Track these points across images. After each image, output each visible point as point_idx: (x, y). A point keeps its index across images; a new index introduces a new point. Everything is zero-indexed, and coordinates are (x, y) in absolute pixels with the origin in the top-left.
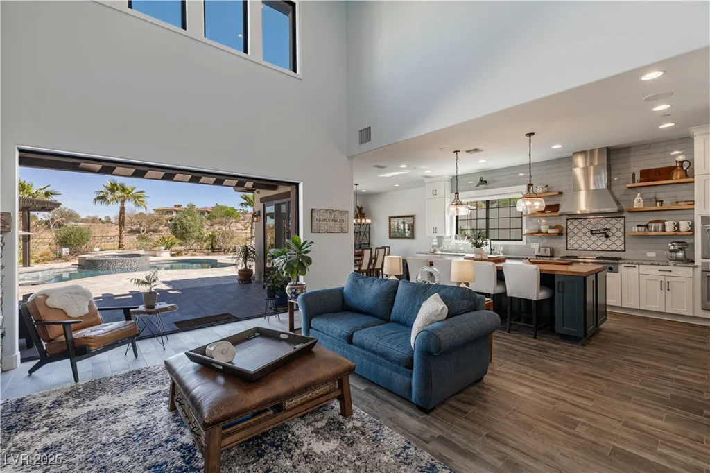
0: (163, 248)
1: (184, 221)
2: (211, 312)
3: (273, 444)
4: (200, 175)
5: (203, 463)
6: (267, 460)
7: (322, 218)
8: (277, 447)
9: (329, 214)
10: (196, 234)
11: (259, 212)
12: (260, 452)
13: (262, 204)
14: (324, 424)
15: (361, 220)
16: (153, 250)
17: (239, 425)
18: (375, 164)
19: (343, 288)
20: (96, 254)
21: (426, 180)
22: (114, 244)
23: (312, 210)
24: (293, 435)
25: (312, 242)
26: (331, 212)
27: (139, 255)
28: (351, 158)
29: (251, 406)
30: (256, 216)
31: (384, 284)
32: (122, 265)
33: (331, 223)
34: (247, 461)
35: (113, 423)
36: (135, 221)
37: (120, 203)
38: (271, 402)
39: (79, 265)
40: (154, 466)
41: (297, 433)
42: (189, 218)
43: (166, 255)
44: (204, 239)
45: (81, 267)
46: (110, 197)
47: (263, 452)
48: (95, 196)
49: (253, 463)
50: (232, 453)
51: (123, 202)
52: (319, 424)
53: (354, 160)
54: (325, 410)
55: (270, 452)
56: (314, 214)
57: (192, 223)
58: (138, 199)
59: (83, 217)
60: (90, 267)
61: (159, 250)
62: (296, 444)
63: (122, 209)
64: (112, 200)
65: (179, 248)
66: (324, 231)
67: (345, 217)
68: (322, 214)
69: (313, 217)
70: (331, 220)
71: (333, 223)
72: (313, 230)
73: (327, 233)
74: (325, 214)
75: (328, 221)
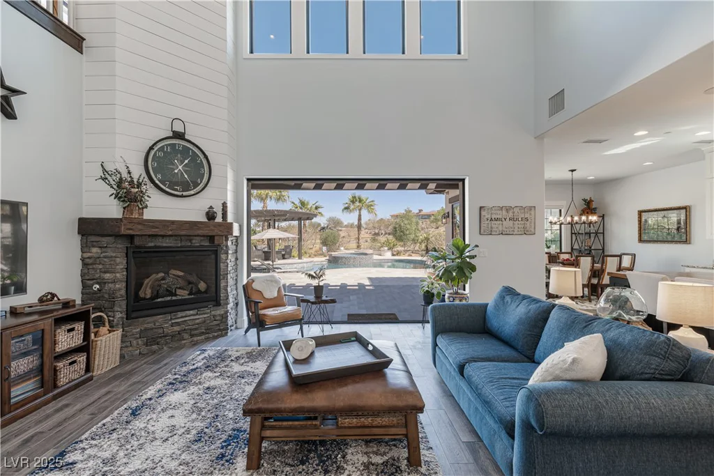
0: (386, 248)
1: (402, 224)
2: (383, 310)
3: (320, 456)
4: (364, 182)
5: (247, 449)
6: (303, 470)
7: (493, 217)
8: (321, 461)
9: (504, 212)
10: (412, 236)
11: (448, 213)
12: (305, 458)
13: (451, 205)
14: (381, 461)
15: (587, 218)
16: (379, 250)
17: (285, 423)
18: (585, 140)
19: (487, 305)
20: (342, 252)
21: (705, 148)
22: (354, 245)
23: (481, 208)
24: (344, 457)
25: (477, 246)
26: (508, 209)
27: (366, 254)
28: (540, 137)
29: (285, 409)
30: (445, 218)
31: (533, 307)
32: (354, 262)
33: (508, 223)
34: (290, 461)
35: (248, 384)
36: (376, 225)
37: (358, 211)
38: (308, 411)
39: (329, 260)
40: (238, 430)
41: (349, 457)
42: (406, 222)
43: (388, 255)
44: (420, 241)
45: (329, 261)
46: (352, 207)
47: (307, 460)
48: (343, 207)
49: (292, 466)
50: (286, 448)
51: (360, 210)
52: (378, 460)
53: (545, 140)
54: (395, 445)
55: (312, 464)
56: (483, 213)
57: (408, 226)
58: (370, 207)
59: (345, 223)
60: (335, 262)
61: (384, 250)
62: (338, 467)
63: (360, 216)
64: (353, 209)
65: (400, 249)
66: (497, 233)
67: (530, 214)
68: (495, 212)
69: (482, 217)
70: (508, 219)
71: (511, 222)
72: (482, 231)
73: (501, 235)
74: (499, 212)
75: (503, 220)
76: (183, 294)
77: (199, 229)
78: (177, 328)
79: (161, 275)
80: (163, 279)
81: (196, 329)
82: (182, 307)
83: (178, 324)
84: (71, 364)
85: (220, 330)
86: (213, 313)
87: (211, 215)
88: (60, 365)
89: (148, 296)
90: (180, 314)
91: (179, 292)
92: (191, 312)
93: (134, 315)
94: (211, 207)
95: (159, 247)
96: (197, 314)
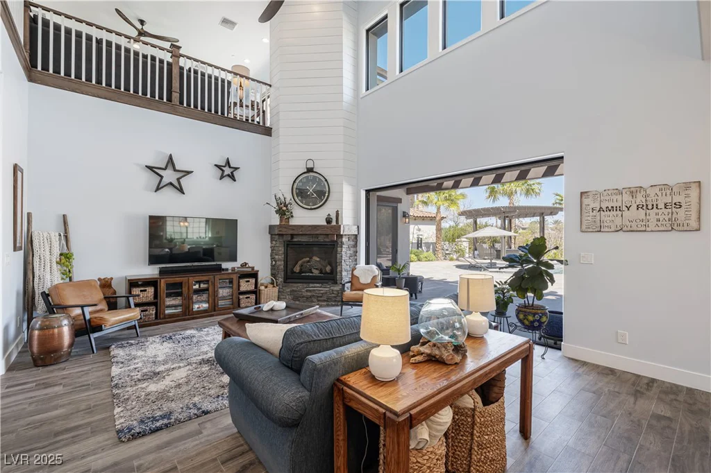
7: (605, 205)
9: (627, 198)
23: (582, 193)
26: (635, 191)
33: (634, 214)
56: (586, 201)
66: (613, 229)
67: (687, 196)
68: (607, 198)
69: (584, 206)
70: (634, 207)
71: (642, 212)
72: (584, 227)
73: (621, 233)
74: (615, 197)
75: (625, 208)
76: (316, 272)
77: (318, 230)
78: (309, 294)
79: (308, 259)
80: (309, 262)
81: (321, 297)
82: (313, 281)
83: (310, 291)
84: (247, 298)
85: (335, 301)
86: (332, 288)
87: (329, 221)
88: (241, 297)
89: (298, 271)
90: (311, 285)
91: (314, 271)
92: (318, 285)
93: (289, 281)
94: (329, 215)
95: (300, 241)
96: (321, 287)
